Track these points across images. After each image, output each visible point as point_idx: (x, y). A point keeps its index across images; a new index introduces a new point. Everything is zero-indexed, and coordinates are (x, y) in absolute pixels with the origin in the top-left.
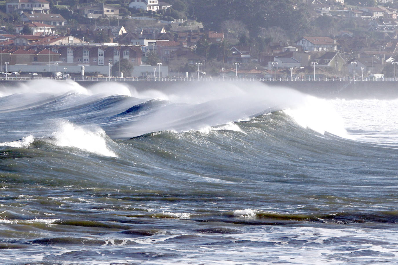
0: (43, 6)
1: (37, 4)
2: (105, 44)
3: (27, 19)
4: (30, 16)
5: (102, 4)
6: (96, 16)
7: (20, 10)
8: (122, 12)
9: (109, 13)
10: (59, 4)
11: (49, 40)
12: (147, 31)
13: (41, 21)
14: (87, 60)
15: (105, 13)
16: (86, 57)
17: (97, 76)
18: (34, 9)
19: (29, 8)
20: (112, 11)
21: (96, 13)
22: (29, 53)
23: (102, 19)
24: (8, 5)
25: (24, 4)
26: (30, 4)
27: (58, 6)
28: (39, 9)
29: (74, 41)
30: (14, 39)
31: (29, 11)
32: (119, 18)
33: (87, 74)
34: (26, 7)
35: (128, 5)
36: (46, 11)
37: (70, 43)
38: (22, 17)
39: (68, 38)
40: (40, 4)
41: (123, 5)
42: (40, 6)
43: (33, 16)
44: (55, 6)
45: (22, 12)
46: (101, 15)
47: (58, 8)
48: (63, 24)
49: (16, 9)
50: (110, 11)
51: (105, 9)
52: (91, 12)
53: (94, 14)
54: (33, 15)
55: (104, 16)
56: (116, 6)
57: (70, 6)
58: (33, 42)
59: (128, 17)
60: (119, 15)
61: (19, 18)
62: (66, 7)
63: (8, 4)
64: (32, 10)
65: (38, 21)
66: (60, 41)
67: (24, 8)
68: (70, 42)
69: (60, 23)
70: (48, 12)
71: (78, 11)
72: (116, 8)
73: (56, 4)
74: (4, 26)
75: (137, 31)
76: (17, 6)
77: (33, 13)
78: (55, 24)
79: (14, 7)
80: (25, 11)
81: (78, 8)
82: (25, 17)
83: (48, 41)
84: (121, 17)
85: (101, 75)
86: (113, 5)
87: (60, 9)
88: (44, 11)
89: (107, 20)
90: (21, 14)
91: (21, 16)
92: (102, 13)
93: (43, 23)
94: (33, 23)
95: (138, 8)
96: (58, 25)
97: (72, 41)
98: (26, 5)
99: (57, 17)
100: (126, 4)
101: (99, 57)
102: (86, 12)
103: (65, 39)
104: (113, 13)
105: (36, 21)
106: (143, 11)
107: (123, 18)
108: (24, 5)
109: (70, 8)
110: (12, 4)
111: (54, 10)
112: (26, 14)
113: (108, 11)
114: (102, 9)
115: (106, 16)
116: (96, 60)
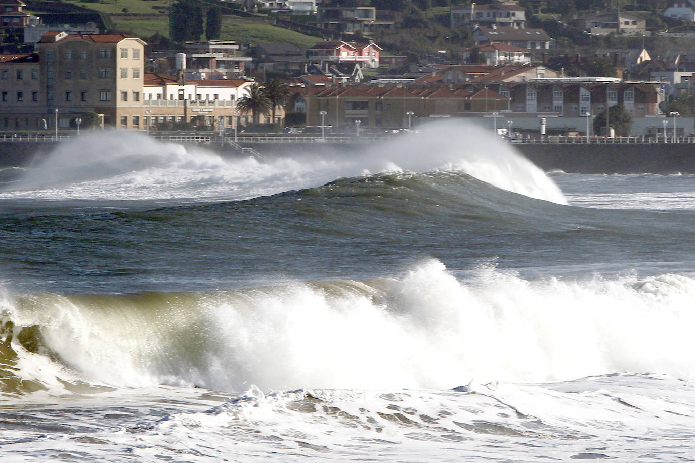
0: (514, 15)
1: (504, 12)
2: (599, 79)
3: (484, 38)
4: (491, 33)
5: (617, 10)
6: (604, 32)
7: (475, 22)
8: (652, 25)
9: (629, 26)
10: (543, 11)
11: (503, 74)
12: (686, 57)
13: (507, 41)
14: (559, 107)
15: (622, 26)
16: (558, 102)
17: (568, 135)
18: (498, 20)
19: (490, 18)
20: (634, 23)
21: (606, 26)
22: (458, 96)
23: (616, 36)
24: (454, 14)
25: (481, 11)
26: (491, 12)
27: (540, 15)
28: (507, 20)
29: (545, 75)
30: (443, 72)
31: (489, 24)
32: (645, 34)
33: (549, 132)
34: (485, 18)
35: (663, 11)
36: (519, 24)
37: (539, 78)
38: (476, 34)
39: (535, 69)
40: (508, 11)
41: (654, 13)
42: (508, 15)
43: (496, 33)
44: (535, 14)
45: (477, 26)
46: (614, 30)
47: (541, 19)
48: (547, 46)
49: (466, 20)
50: (630, 23)
51: (622, 20)
52: (596, 24)
53: (603, 28)
54: (495, 31)
55: (620, 31)
56: (641, 14)
57: (561, 15)
58: (476, 76)
59: (661, 33)
60: (646, 30)
61: (470, 35)
62: (555, 16)
63: (453, 12)
64: (494, 23)
65: (501, 41)
66: (522, 74)
67: (481, 19)
68: (539, 76)
69: (543, 45)
70: (522, 26)
71: (574, 23)
72: (641, 17)
73: (537, 12)
74: (443, 50)
75: (668, 58)
76: (469, 15)
77: (495, 27)
78: (533, 45)
79: (463, 17)
80: (482, 23)
81: (575, 17)
82: (482, 34)
83: (501, 74)
84: (649, 33)
85: (575, 134)
86: (634, 12)
87: (543, 20)
88: (515, 24)
89: (623, 38)
90: (475, 30)
91: (473, 32)
92: (616, 26)
93: (509, 44)
94: (492, 44)
95: (680, 18)
96: (538, 47)
97: (542, 75)
98: (485, 13)
99: (538, 33)
100: (659, 11)
101: (581, 102)
102: (588, 25)
103: (530, 71)
104: (635, 27)
105: (497, 41)
106: (688, 22)
107: (652, 34)
108: (482, 13)
109: (562, 19)
110: (461, 12)
111: (532, 22)
112: (483, 28)
113: (627, 23)
114: (616, 19)
115: (623, 31)
116: (576, 108)
